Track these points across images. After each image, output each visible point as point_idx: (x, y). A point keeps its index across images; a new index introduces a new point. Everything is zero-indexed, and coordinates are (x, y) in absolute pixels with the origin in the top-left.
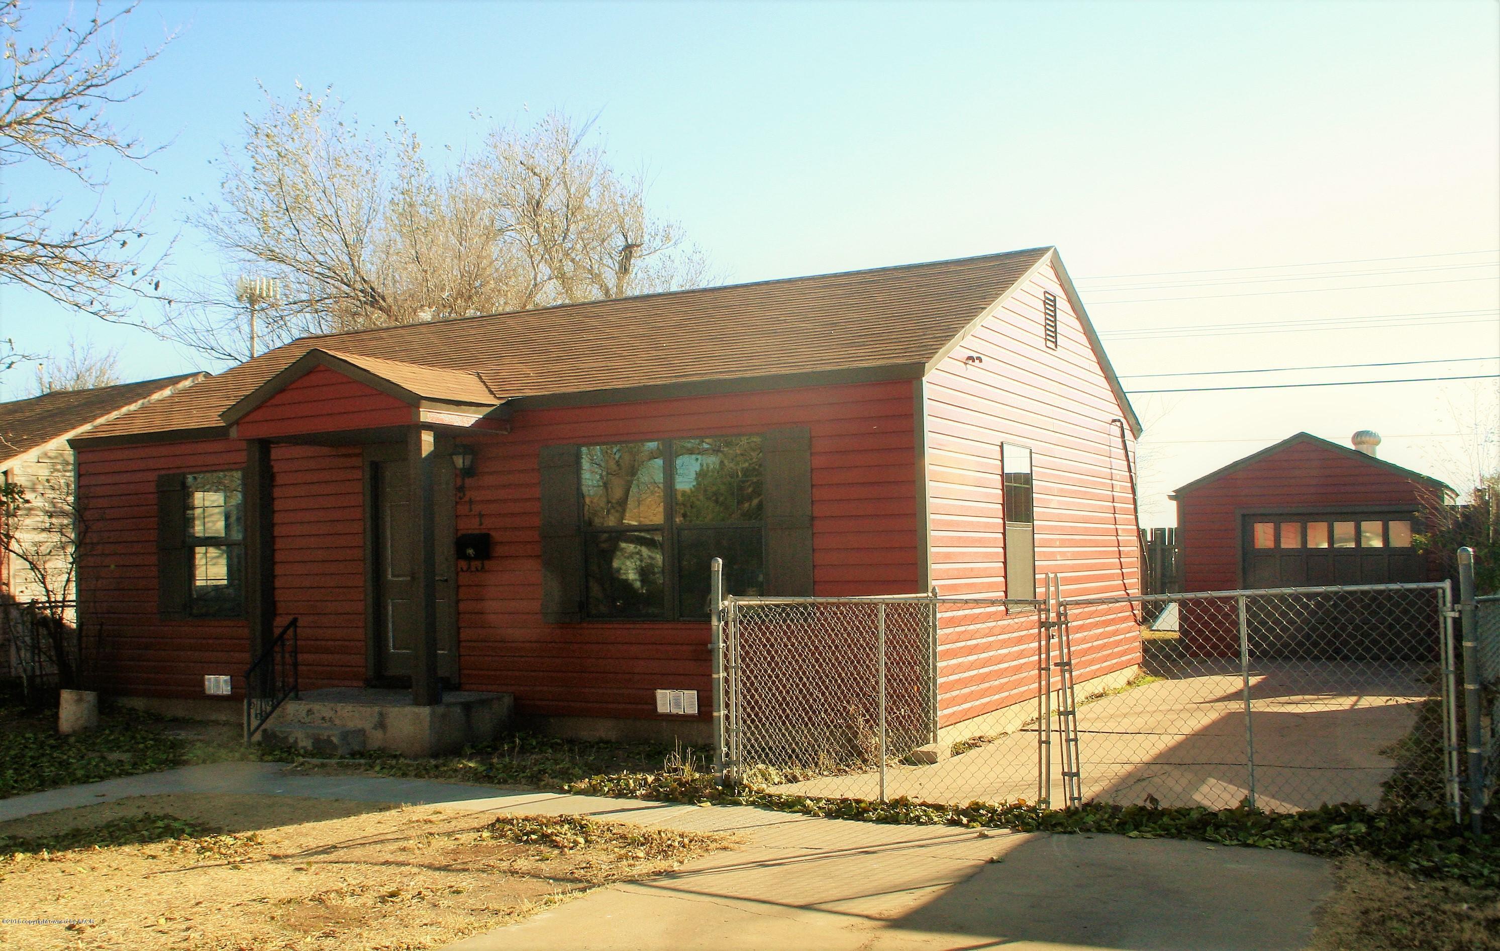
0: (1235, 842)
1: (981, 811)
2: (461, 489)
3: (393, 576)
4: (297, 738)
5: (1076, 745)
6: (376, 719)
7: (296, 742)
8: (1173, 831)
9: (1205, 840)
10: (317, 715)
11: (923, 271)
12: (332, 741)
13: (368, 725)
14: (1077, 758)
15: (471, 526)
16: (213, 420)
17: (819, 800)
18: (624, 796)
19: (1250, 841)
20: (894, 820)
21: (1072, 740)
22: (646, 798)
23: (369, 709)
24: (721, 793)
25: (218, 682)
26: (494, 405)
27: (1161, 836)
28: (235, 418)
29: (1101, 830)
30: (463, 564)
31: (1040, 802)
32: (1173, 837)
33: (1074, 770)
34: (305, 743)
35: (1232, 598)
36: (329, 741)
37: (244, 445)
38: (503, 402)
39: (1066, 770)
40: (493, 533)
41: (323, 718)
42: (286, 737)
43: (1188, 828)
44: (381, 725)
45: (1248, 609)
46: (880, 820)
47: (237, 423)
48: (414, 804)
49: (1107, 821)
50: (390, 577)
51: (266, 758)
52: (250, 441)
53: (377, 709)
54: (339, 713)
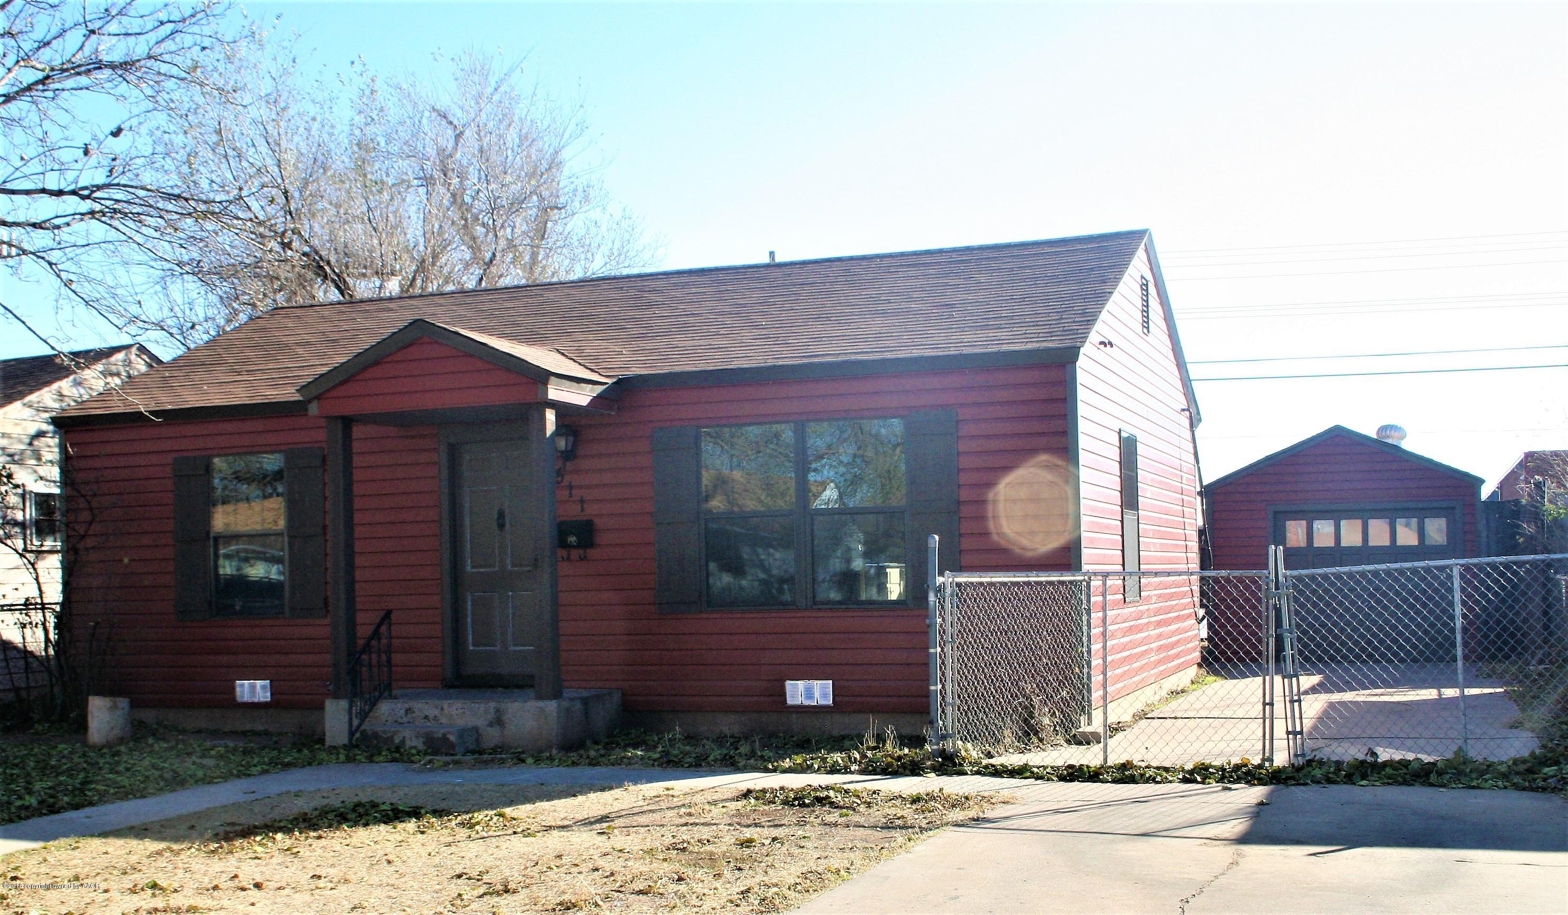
0: (1461, 786)
1: (1211, 770)
2: (560, 473)
3: (473, 567)
4: (404, 737)
5: (1300, 706)
6: (491, 716)
7: (403, 741)
8: (1399, 779)
9: (1432, 785)
10: (418, 713)
11: (1015, 252)
12: (448, 739)
13: (480, 723)
14: (1301, 718)
15: (572, 512)
16: (288, 393)
17: (1045, 767)
18: (838, 772)
19: (1474, 783)
20: (1132, 780)
21: (1296, 701)
22: (862, 772)
23: (483, 705)
24: (942, 765)
25: (253, 687)
26: (606, 383)
27: (1389, 784)
28: (314, 392)
29: (1330, 781)
30: (562, 553)
31: (1263, 760)
32: (1400, 784)
33: (1298, 729)
34: (414, 742)
35: (1448, 566)
36: (445, 739)
37: (323, 422)
38: (615, 380)
39: (1290, 729)
40: (597, 521)
41: (426, 717)
42: (392, 737)
43: (1412, 776)
44: (498, 721)
45: (1462, 577)
46: (1115, 781)
47: (318, 398)
48: (636, 783)
49: (1334, 773)
50: (469, 568)
51: (376, 759)
52: (329, 418)
53: (492, 705)
54: (446, 711)
